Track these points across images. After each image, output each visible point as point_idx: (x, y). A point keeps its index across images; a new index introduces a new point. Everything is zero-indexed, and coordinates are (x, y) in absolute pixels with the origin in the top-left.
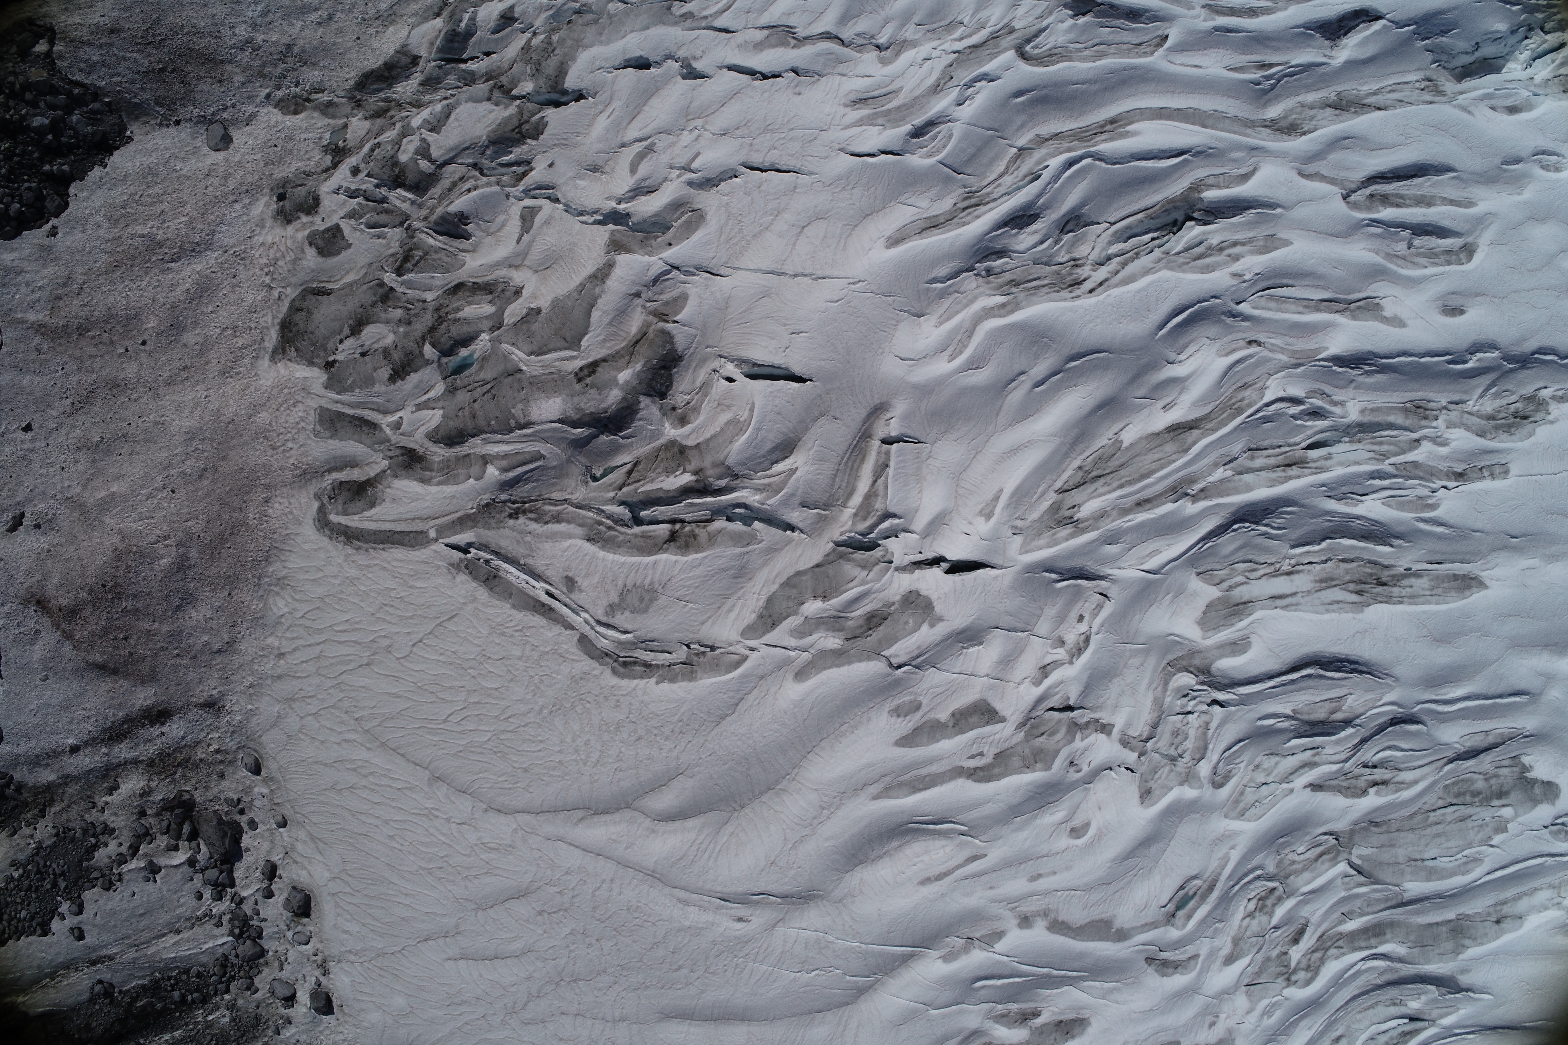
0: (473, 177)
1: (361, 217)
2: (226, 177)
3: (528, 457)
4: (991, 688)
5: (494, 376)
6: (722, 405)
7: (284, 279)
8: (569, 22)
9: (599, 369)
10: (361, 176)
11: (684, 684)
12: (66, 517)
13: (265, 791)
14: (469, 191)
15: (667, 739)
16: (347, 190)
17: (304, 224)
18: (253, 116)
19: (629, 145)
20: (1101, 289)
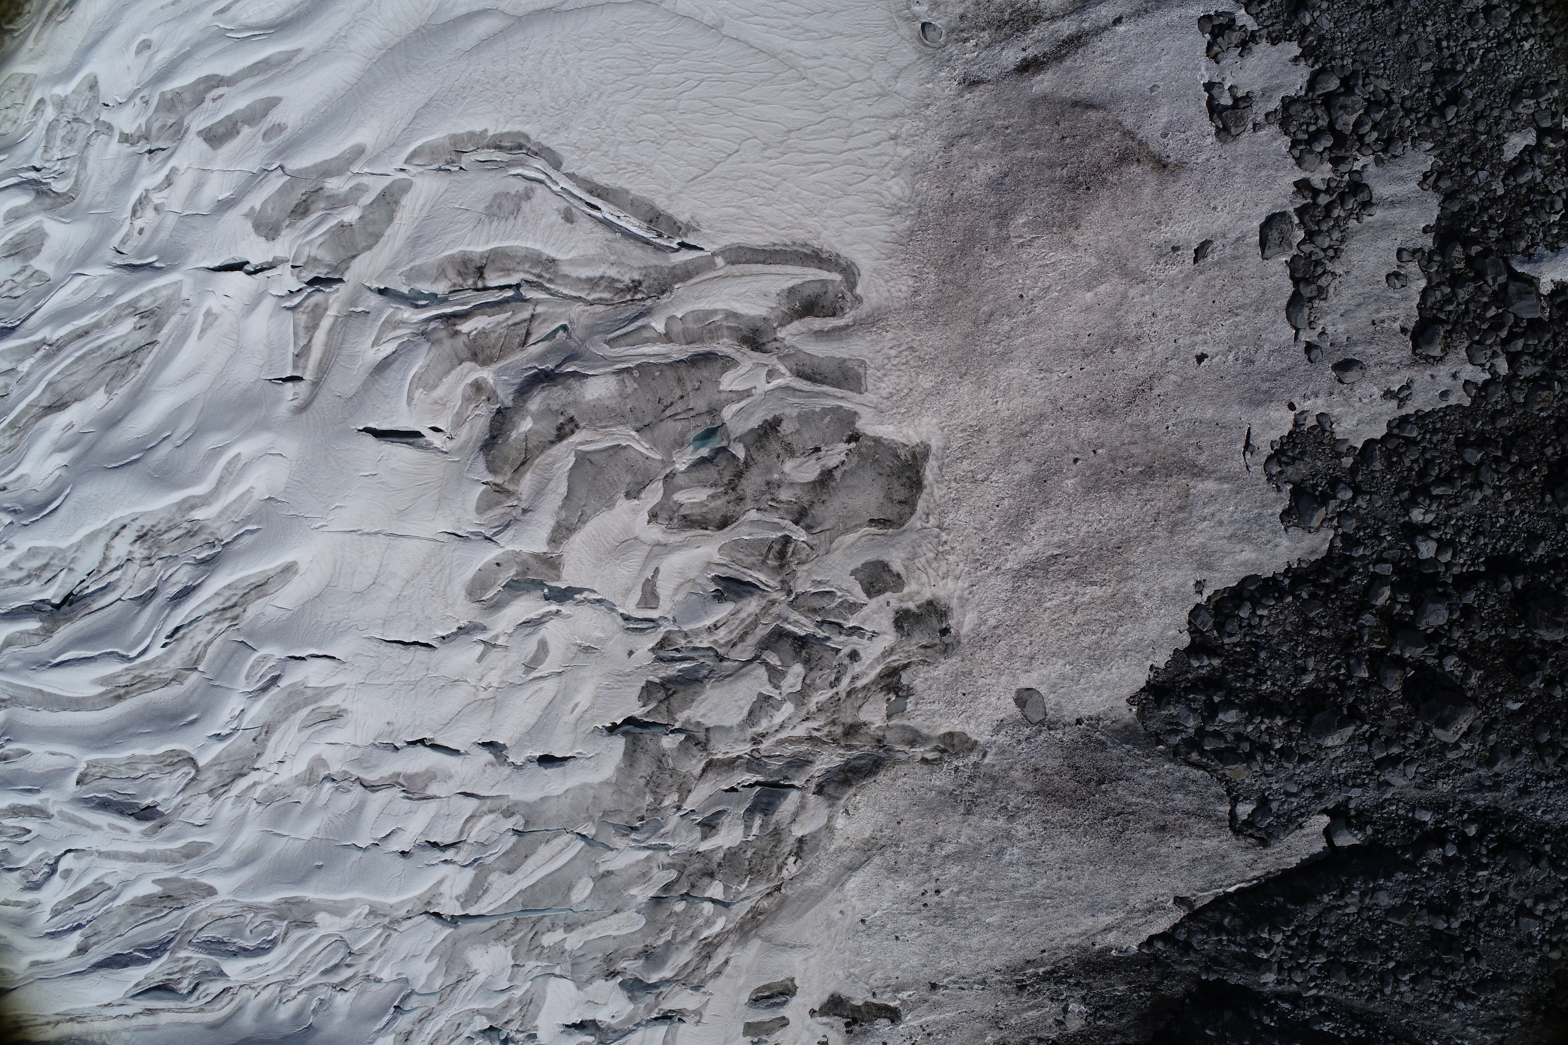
0: (721, 646)
1: (841, 604)
2: (1011, 656)
3: (622, 341)
4: (209, 161)
5: (663, 424)
6: (442, 404)
7: (925, 537)
8: (642, 818)
9: (554, 432)
10: (846, 650)
12: (1144, 261)
13: (916, 8)
14: (716, 627)
15: (478, 81)
16: (862, 636)
18: (996, 731)
19: (551, 675)
20: (116, 528)
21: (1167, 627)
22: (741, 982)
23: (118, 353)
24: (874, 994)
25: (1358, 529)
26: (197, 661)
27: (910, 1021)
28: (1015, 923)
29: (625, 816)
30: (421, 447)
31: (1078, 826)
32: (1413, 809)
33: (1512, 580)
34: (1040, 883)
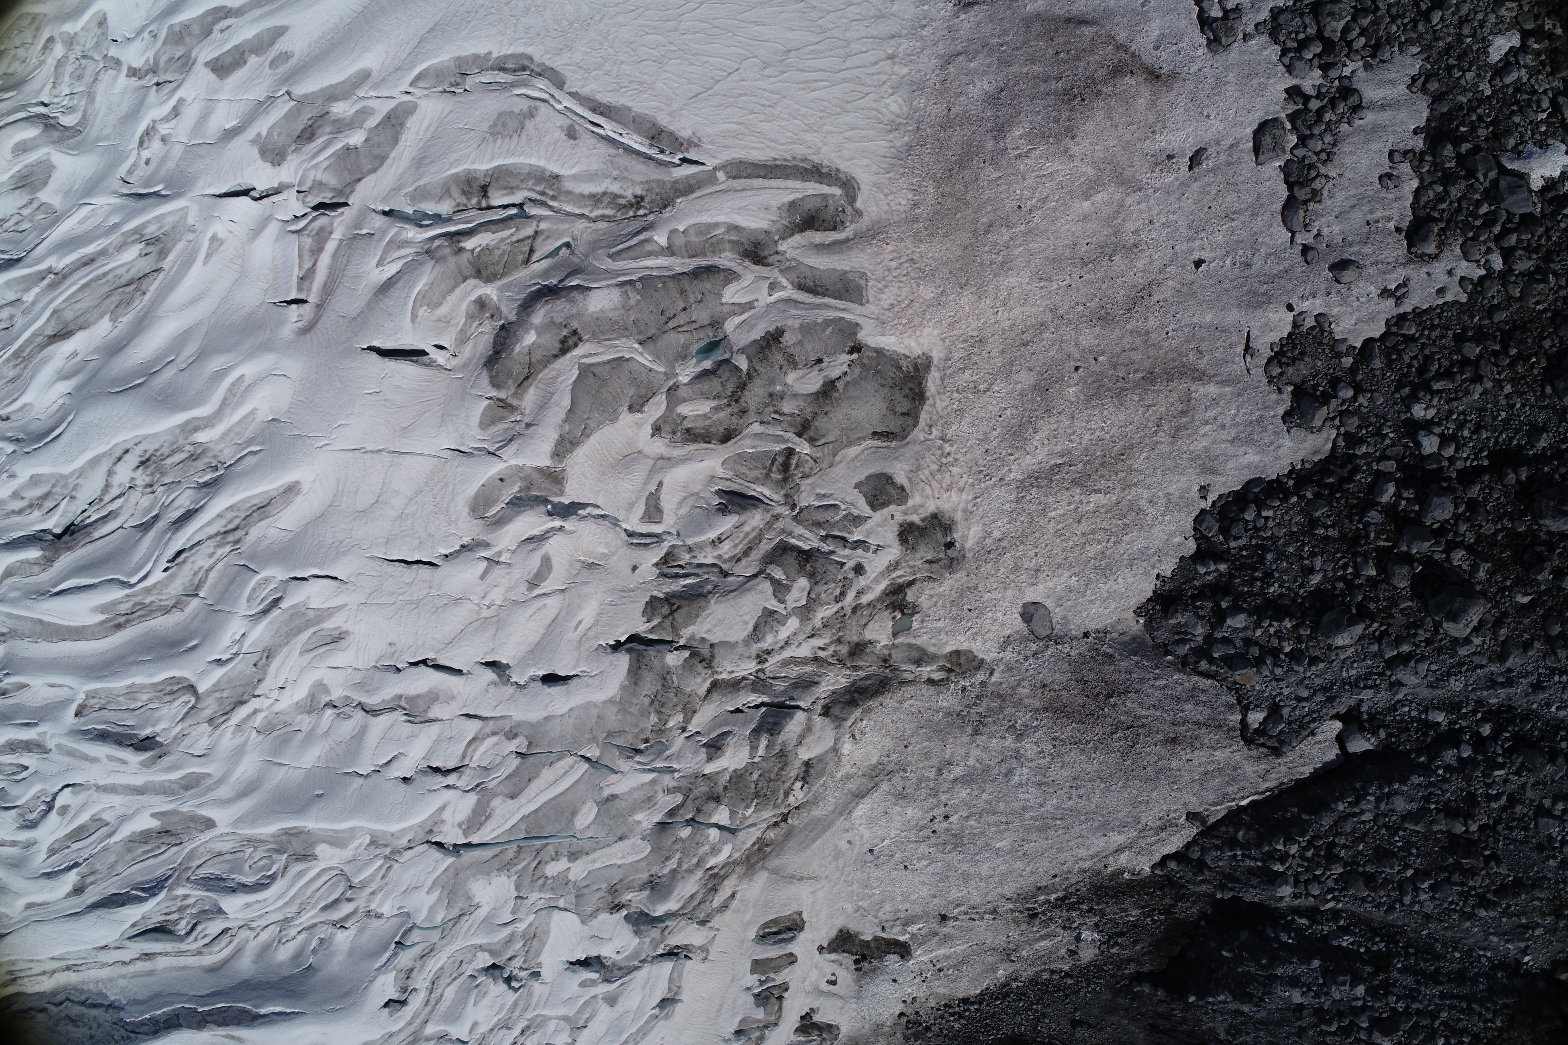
0: (725, 561)
1: (845, 517)
2: (1016, 568)
3: (625, 255)
4: (217, 92)
5: (666, 336)
6: (446, 321)
7: (928, 449)
8: (646, 741)
9: (558, 346)
10: (851, 564)
11: (465, 54)
14: (720, 540)
15: (482, 6)
16: (867, 549)
17: (915, 512)
18: (1003, 648)
19: (555, 591)
20: (118, 453)
21: (1172, 535)
22: (748, 916)
23: (124, 280)
24: (883, 928)
25: (1360, 427)
26: (198, 587)
27: (920, 956)
28: (1026, 847)
29: (630, 737)
30: (425, 365)
31: (1088, 742)
32: (1426, 710)
33: (1515, 472)
34: (1050, 803)
